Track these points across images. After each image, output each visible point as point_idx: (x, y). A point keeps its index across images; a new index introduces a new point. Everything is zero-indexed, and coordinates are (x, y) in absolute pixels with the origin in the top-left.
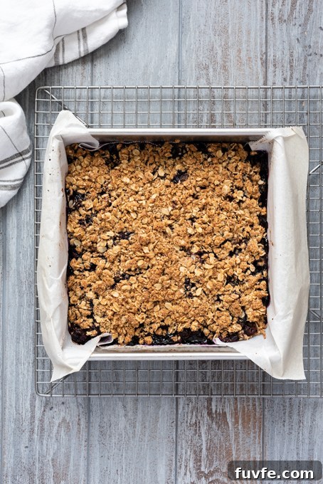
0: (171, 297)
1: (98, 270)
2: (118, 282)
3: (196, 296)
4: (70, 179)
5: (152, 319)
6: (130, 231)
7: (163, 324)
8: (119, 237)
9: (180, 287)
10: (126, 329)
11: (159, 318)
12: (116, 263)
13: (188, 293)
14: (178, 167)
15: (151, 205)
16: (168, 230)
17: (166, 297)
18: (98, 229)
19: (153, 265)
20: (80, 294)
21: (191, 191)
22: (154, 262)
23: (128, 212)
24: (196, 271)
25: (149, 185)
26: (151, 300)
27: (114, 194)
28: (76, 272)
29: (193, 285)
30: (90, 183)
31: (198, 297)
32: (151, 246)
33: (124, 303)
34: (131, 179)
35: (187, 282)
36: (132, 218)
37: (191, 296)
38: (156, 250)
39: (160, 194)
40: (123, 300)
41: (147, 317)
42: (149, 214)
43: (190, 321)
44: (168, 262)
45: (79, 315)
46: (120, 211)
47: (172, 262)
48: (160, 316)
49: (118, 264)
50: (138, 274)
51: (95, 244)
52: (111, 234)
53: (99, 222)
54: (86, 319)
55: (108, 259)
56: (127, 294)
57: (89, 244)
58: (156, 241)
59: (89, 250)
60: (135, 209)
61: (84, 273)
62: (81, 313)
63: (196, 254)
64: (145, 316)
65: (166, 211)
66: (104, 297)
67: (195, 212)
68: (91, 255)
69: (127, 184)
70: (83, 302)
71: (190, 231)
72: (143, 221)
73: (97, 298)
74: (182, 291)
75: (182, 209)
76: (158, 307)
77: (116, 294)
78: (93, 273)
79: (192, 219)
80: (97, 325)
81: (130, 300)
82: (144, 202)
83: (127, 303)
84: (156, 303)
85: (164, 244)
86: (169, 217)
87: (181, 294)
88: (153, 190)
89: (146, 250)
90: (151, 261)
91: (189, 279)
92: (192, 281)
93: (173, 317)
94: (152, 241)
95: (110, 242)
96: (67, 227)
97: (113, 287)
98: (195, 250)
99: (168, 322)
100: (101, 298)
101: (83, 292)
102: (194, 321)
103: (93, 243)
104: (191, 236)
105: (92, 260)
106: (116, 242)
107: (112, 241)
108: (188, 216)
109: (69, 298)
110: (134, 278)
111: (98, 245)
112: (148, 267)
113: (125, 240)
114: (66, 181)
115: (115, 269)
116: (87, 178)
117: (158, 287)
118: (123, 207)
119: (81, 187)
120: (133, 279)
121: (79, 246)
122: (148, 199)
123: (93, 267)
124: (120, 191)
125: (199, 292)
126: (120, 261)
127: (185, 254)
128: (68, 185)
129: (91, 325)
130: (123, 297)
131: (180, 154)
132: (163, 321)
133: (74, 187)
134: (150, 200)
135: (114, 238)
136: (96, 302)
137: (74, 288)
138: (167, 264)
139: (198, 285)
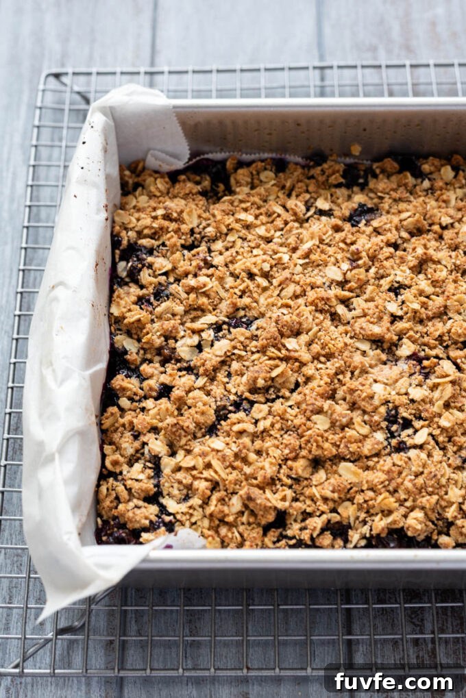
0: (353, 447)
1: (176, 393)
2: (226, 418)
3: (415, 447)
4: (123, 217)
5: (307, 506)
6: (254, 313)
7: (335, 517)
8: (229, 325)
9: (375, 427)
10: (241, 528)
11: (325, 499)
12: (221, 376)
13: (394, 442)
14: (359, 198)
15: (302, 262)
16: (341, 309)
17: (342, 449)
18: (180, 309)
19: (308, 379)
20: (130, 451)
21: (389, 235)
22: (309, 370)
23: (251, 276)
24: (410, 390)
25: (296, 225)
26: (304, 453)
27: (219, 245)
28: (124, 402)
29: (407, 424)
30: (166, 223)
31: (421, 447)
32: (304, 338)
33: (238, 463)
34: (256, 217)
35: (392, 418)
36: (258, 286)
37: (401, 448)
38: (316, 348)
39: (322, 241)
40: (236, 456)
41: (295, 500)
42: (297, 278)
43: (403, 510)
44: (342, 373)
45: (124, 494)
46: (232, 275)
47: (352, 373)
48: (329, 494)
49: (226, 380)
50: (273, 401)
51: (171, 342)
52: (210, 318)
53: (184, 295)
54: (141, 503)
55: (201, 370)
56: (246, 440)
57: (158, 341)
58: (315, 329)
59: (157, 359)
60: (266, 267)
61: (143, 404)
62: (129, 490)
63: (409, 358)
64: (289, 493)
65: (334, 273)
66: (189, 452)
67: (401, 274)
68: (162, 369)
69: (248, 227)
70: (138, 466)
71: (393, 307)
72: (283, 293)
73: (173, 454)
74: (380, 436)
75: (373, 270)
76: (321, 475)
77: (217, 443)
78: (164, 400)
79: (396, 289)
80: (167, 519)
81: (252, 456)
82: (286, 258)
83: (245, 461)
84: (317, 463)
85: (335, 336)
86: (342, 284)
87: (378, 443)
88: (305, 234)
89: (291, 343)
90: (304, 369)
91: (396, 408)
92: (404, 413)
93: (359, 498)
94: (305, 326)
95: (209, 335)
96: (110, 306)
97: (212, 430)
98: (406, 349)
99: (348, 511)
100: (181, 453)
101: (137, 444)
102: (412, 509)
103: (167, 338)
104: (395, 318)
105: (165, 379)
106: (220, 334)
107: (211, 332)
108: (385, 283)
109: (104, 456)
110: (265, 408)
111: (179, 344)
112: (297, 385)
113: (243, 330)
114: (113, 222)
115: (217, 390)
116: (160, 212)
117: (321, 423)
118: (238, 267)
119: (146, 231)
120: (260, 410)
121: (134, 350)
122: (294, 250)
123: (165, 391)
124: (230, 238)
125: (421, 437)
126: (229, 375)
127: (384, 357)
128: (117, 228)
129: (154, 519)
130: (235, 448)
131: (361, 181)
132: (334, 510)
133: (132, 234)
134: (299, 253)
135: (218, 328)
136: (168, 464)
137: (116, 436)
138: (341, 377)
139: (417, 424)
